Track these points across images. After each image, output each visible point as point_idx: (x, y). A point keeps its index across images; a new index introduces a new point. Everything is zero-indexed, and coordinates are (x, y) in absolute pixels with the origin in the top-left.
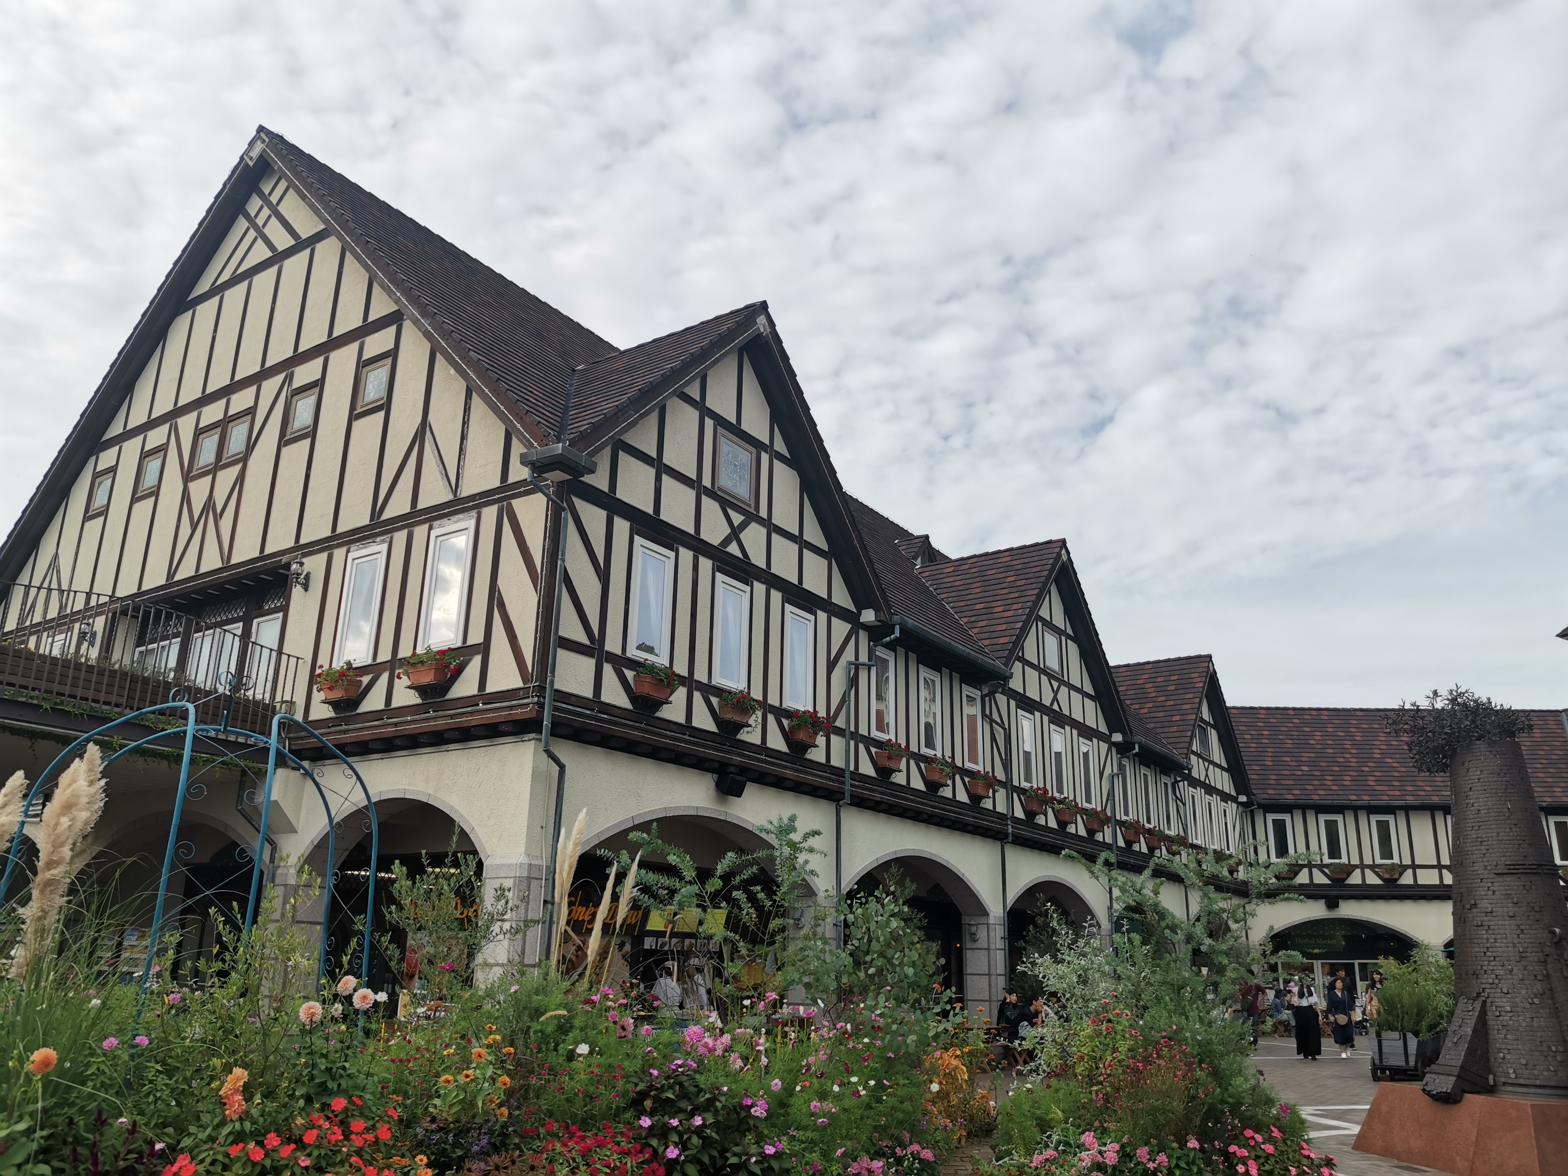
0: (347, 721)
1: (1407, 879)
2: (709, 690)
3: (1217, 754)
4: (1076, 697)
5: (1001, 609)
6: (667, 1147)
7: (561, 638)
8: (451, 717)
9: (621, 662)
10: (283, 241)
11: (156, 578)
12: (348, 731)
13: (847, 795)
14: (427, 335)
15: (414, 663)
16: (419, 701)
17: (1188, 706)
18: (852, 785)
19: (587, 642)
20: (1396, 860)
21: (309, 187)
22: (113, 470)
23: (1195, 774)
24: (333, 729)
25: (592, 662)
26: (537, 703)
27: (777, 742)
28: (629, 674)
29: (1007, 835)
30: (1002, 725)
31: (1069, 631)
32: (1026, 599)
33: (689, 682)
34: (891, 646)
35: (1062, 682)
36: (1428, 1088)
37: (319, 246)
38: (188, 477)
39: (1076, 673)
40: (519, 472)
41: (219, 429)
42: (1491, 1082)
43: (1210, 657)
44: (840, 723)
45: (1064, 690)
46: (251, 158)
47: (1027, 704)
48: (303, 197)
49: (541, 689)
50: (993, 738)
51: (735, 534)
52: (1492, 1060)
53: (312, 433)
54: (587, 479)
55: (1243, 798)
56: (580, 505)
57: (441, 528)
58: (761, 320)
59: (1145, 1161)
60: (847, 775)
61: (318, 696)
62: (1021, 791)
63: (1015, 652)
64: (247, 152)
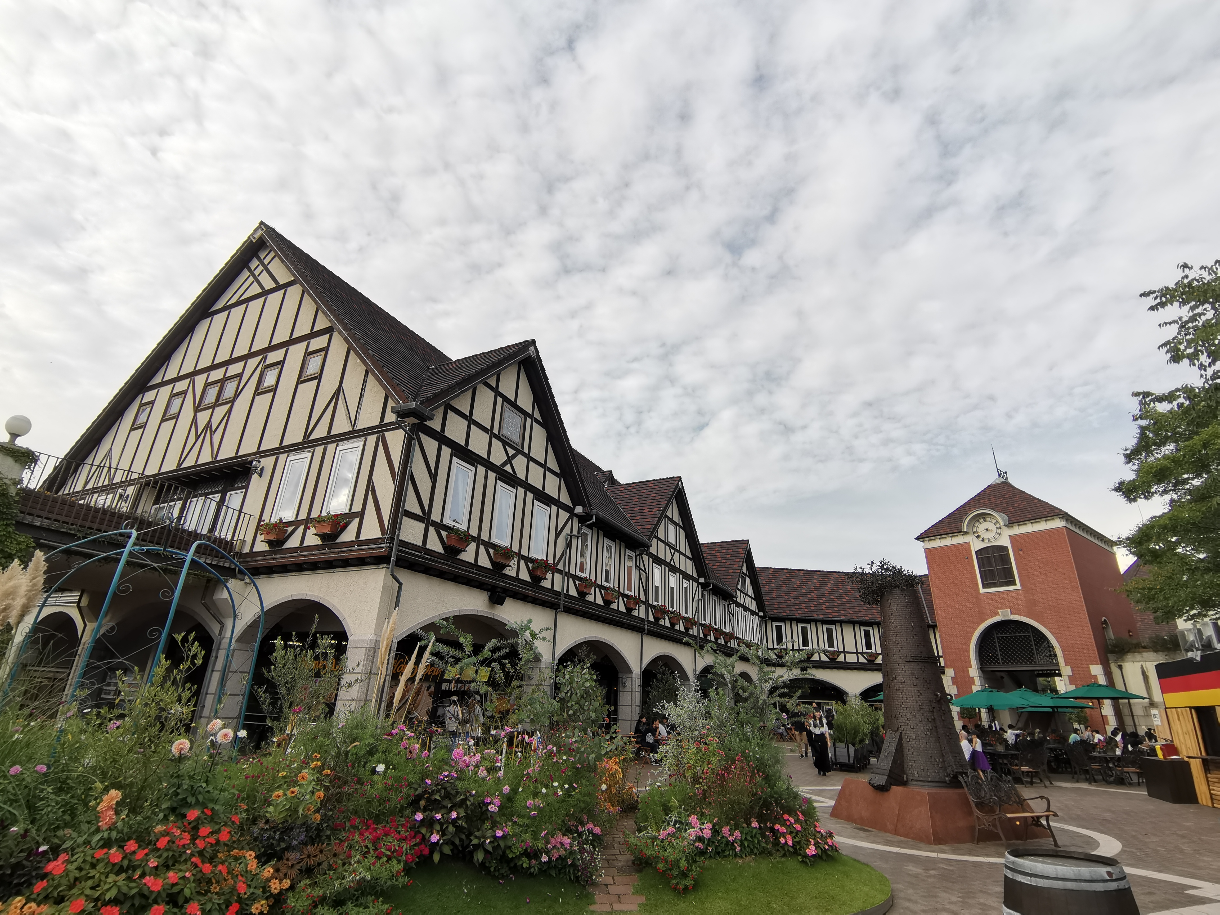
0: (275, 553)
1: (841, 658)
2: (488, 545)
3: (750, 591)
4: (683, 558)
5: (648, 510)
6: (432, 834)
7: (406, 510)
8: (338, 553)
9: (440, 527)
10: (269, 284)
11: (170, 465)
12: (276, 559)
13: (561, 606)
14: (346, 340)
15: (319, 521)
16: (320, 543)
17: (737, 566)
18: (564, 601)
19: (421, 515)
20: (836, 649)
21: (286, 256)
22: (152, 403)
23: (739, 600)
24: (267, 557)
25: (423, 525)
26: (389, 547)
27: (525, 576)
28: (444, 534)
29: (644, 629)
30: (645, 572)
31: (681, 524)
32: (661, 506)
33: (478, 540)
34: (590, 527)
35: (676, 550)
36: (872, 782)
37: (289, 289)
38: (197, 409)
39: (683, 546)
40: (390, 417)
41: (219, 384)
42: (905, 779)
43: (748, 541)
44: (560, 567)
45: (677, 554)
46: (254, 238)
47: (658, 561)
48: (283, 261)
49: (392, 539)
50: (640, 578)
51: (509, 460)
52: (906, 766)
53: (274, 390)
54: (428, 423)
55: (761, 614)
56: (424, 438)
57: (344, 446)
58: (532, 349)
59: (727, 836)
60: (562, 594)
61: (260, 538)
62: (653, 606)
63: (653, 533)
64: (252, 235)
